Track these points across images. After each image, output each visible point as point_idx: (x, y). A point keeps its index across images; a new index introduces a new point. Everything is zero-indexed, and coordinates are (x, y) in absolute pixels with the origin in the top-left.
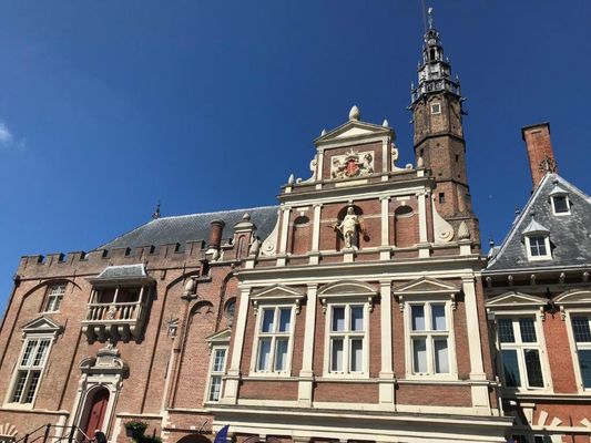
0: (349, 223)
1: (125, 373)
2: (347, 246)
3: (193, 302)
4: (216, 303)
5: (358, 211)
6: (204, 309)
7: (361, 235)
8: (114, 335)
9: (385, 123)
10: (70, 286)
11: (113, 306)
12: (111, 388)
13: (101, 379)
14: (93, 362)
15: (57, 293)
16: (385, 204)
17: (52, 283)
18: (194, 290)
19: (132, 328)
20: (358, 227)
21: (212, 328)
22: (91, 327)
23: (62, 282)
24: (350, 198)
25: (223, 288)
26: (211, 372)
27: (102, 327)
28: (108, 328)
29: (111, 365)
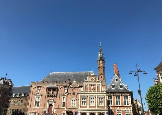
0: (92, 87)
1: (55, 102)
2: (92, 91)
3: (68, 93)
4: (71, 93)
5: (93, 86)
6: (69, 94)
7: (94, 89)
8: (52, 96)
9: (96, 74)
10: (42, 88)
11: (52, 92)
12: (53, 104)
13: (51, 103)
14: (49, 100)
15: (39, 88)
16: (96, 85)
17: (38, 87)
18: (68, 91)
19: (55, 95)
20: (93, 88)
21: (71, 97)
22: (48, 95)
23: (40, 87)
24: (92, 84)
25: (72, 91)
26: (72, 103)
27: (50, 95)
28: (51, 95)
29: (52, 101)
